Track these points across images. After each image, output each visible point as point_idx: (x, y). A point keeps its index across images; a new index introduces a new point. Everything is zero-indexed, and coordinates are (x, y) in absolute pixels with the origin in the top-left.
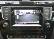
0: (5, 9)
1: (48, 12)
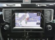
0: (6, 11)
1: (50, 14)
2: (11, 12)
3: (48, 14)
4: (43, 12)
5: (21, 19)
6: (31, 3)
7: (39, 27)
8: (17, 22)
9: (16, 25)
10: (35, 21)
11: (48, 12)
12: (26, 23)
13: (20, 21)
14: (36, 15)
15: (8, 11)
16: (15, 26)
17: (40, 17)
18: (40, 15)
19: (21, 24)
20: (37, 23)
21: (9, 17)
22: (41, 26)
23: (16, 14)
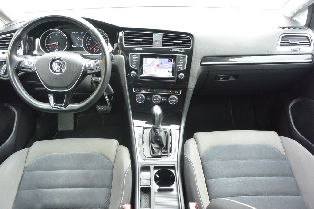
2: (138, 57)
3: (180, 61)
4: (175, 58)
5: (149, 66)
6: (162, 47)
7: (170, 75)
8: (145, 68)
9: (144, 72)
10: (166, 69)
11: (181, 58)
12: (156, 70)
13: (148, 68)
14: (168, 61)
15: (136, 56)
16: (142, 73)
17: (172, 63)
18: (172, 62)
19: (149, 71)
20: (168, 71)
21: (136, 62)
22: (173, 75)
23: (144, 59)
